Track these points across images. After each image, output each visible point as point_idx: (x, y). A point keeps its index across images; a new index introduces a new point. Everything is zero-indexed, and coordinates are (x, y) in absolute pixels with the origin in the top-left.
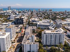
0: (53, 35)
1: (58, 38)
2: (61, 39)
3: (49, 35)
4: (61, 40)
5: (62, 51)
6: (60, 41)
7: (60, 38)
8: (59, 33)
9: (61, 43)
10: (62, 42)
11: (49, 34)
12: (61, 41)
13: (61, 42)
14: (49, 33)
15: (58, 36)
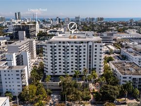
0: (72, 46)
1: (84, 53)
2: (94, 57)
3: (60, 46)
4: (94, 61)
5: (94, 90)
6: (90, 63)
7: (90, 56)
8: (88, 42)
9: (95, 69)
10: (97, 67)
11: (60, 44)
12: (94, 64)
13: (94, 67)
14: (60, 42)
15: (84, 49)
